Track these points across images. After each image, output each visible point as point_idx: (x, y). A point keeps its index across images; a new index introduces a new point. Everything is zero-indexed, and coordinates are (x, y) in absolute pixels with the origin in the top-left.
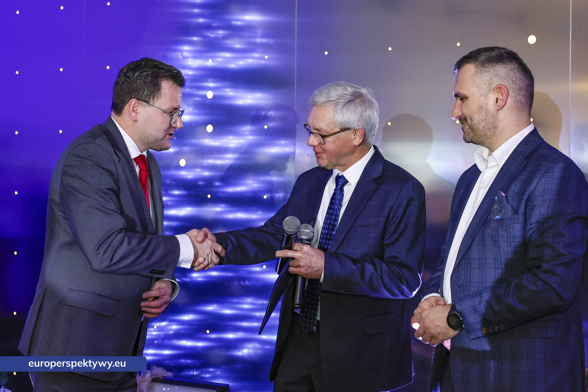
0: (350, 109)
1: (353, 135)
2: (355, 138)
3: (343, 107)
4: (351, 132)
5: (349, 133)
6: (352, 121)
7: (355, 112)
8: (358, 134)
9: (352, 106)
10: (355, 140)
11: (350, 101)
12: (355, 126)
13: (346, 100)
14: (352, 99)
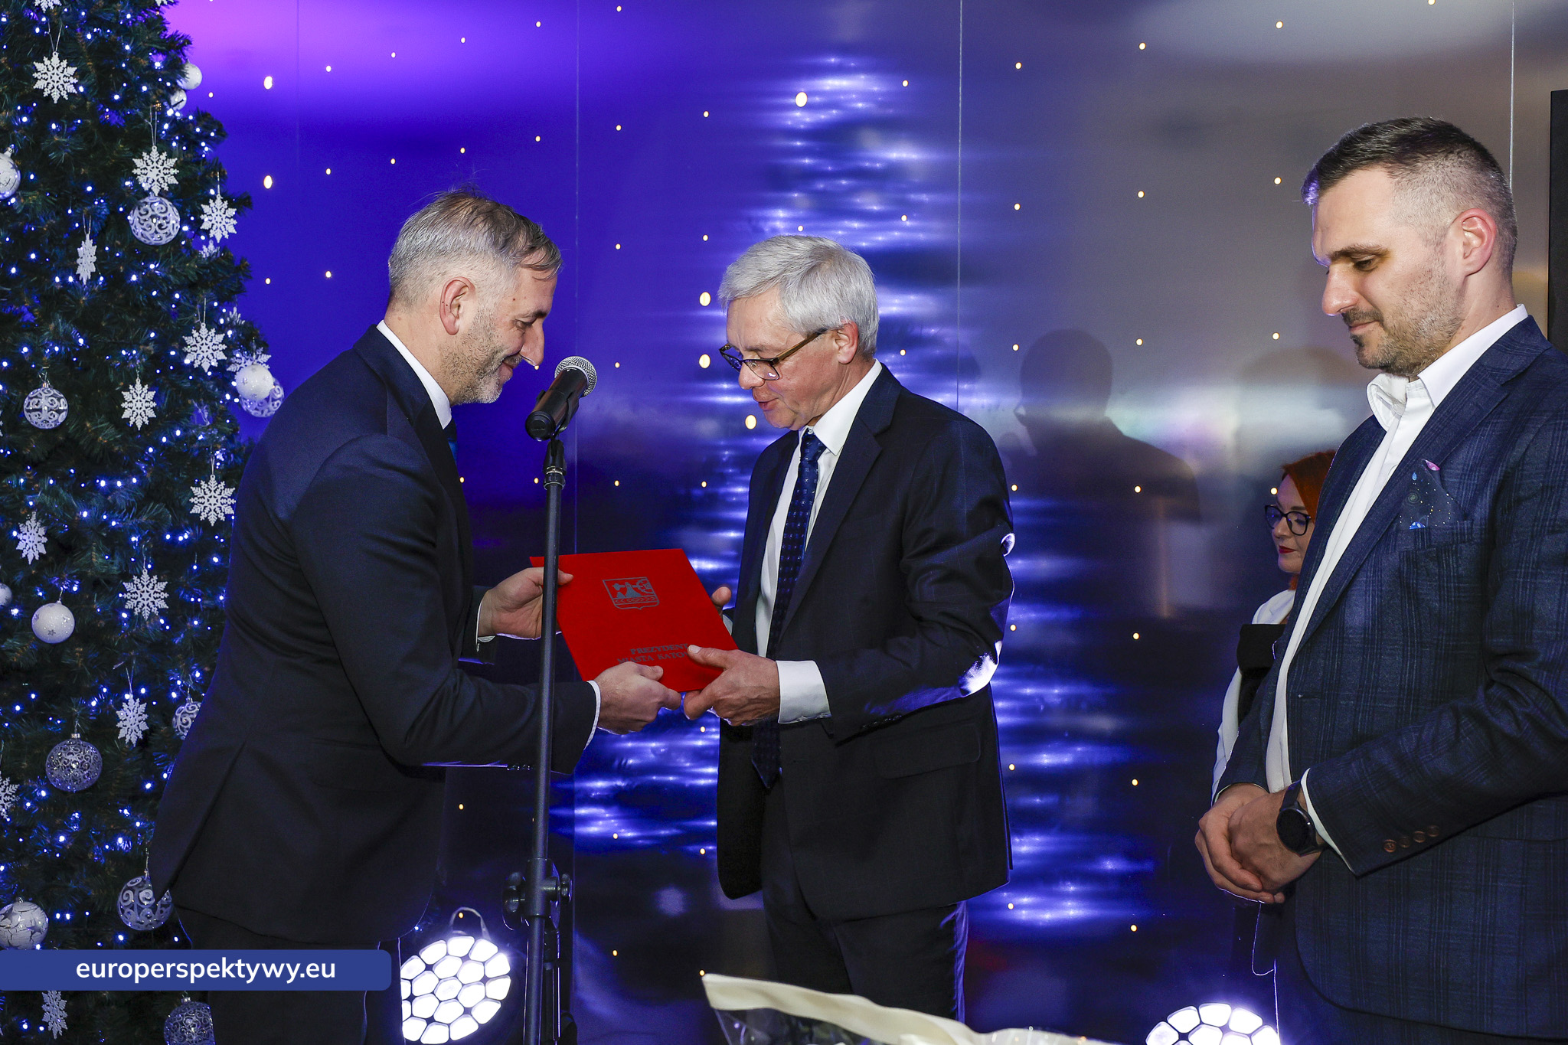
0: (815, 288)
1: (834, 343)
2: (840, 348)
3: (800, 287)
4: (828, 335)
5: (824, 339)
6: (826, 310)
7: (828, 290)
8: (845, 337)
9: (819, 279)
10: (841, 351)
11: (812, 270)
12: (835, 320)
13: (802, 270)
14: (814, 263)
